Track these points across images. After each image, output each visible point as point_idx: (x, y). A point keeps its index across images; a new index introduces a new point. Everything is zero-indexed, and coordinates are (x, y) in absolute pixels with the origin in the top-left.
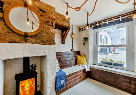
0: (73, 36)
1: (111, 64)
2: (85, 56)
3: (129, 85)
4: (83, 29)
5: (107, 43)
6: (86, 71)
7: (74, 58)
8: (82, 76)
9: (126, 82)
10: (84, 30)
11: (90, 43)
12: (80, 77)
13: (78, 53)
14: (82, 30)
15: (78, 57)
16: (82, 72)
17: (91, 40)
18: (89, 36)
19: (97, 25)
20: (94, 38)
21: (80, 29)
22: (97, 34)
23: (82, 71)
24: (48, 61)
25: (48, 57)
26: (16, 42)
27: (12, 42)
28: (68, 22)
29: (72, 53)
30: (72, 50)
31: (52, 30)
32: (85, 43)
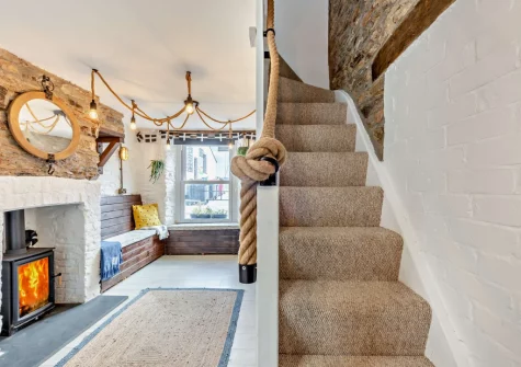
0: (123, 155)
1: (208, 217)
2: (156, 205)
3: (227, 242)
4: (151, 138)
5: (205, 171)
6: (161, 238)
7: (127, 212)
8: (151, 250)
9: (226, 239)
10: (154, 140)
11: (167, 174)
12: (148, 253)
13: (137, 200)
14: (148, 141)
15: (138, 209)
16: (151, 243)
17: (170, 165)
18: (165, 157)
19: (184, 137)
20: (176, 162)
21: (139, 135)
22: (183, 154)
23: (151, 239)
24: (87, 214)
25: (87, 206)
26: (28, 174)
27: (22, 174)
28: (120, 122)
29: (121, 200)
30: (121, 191)
31: (93, 146)
32: (154, 173)
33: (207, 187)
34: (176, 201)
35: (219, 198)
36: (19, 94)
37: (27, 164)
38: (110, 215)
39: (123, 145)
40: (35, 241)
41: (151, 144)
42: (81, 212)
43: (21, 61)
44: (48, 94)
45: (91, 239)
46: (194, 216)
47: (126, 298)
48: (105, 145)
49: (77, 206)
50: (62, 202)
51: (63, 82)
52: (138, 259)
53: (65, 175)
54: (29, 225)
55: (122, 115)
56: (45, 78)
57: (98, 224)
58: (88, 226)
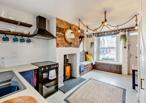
0: (84, 41)
1: (108, 59)
2: (92, 55)
4: (90, 36)
5: (104, 45)
6: (93, 64)
7: (85, 56)
8: (91, 67)
9: (115, 68)
10: (91, 37)
11: (95, 46)
12: (90, 68)
13: (87, 53)
14: (90, 37)
15: (87, 56)
16: (91, 65)
17: (96, 44)
18: (94, 41)
19: (100, 34)
20: (97, 43)
21: (87, 36)
22: (99, 40)
23: (91, 64)
24: (77, 56)
25: (77, 54)
26: (67, 47)
27: (66, 47)
28: (84, 33)
29: (83, 53)
30: (83, 51)
31: (78, 39)
32: (91, 45)
33: (105, 50)
34: (97, 54)
35: (109, 53)
36: (66, 29)
37: (67, 45)
38: (81, 57)
39: (84, 39)
40: (68, 61)
41: (91, 38)
42: (76, 56)
43: (67, 22)
44: (71, 28)
45: (78, 63)
46: (103, 59)
47: (85, 79)
48: (80, 39)
49: (75, 54)
50: (73, 53)
51: (73, 25)
52: (88, 69)
53: (73, 47)
54: (67, 58)
55: (84, 31)
56: (70, 25)
57: (79, 59)
58: (77, 59)
